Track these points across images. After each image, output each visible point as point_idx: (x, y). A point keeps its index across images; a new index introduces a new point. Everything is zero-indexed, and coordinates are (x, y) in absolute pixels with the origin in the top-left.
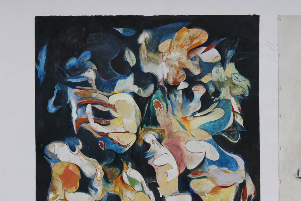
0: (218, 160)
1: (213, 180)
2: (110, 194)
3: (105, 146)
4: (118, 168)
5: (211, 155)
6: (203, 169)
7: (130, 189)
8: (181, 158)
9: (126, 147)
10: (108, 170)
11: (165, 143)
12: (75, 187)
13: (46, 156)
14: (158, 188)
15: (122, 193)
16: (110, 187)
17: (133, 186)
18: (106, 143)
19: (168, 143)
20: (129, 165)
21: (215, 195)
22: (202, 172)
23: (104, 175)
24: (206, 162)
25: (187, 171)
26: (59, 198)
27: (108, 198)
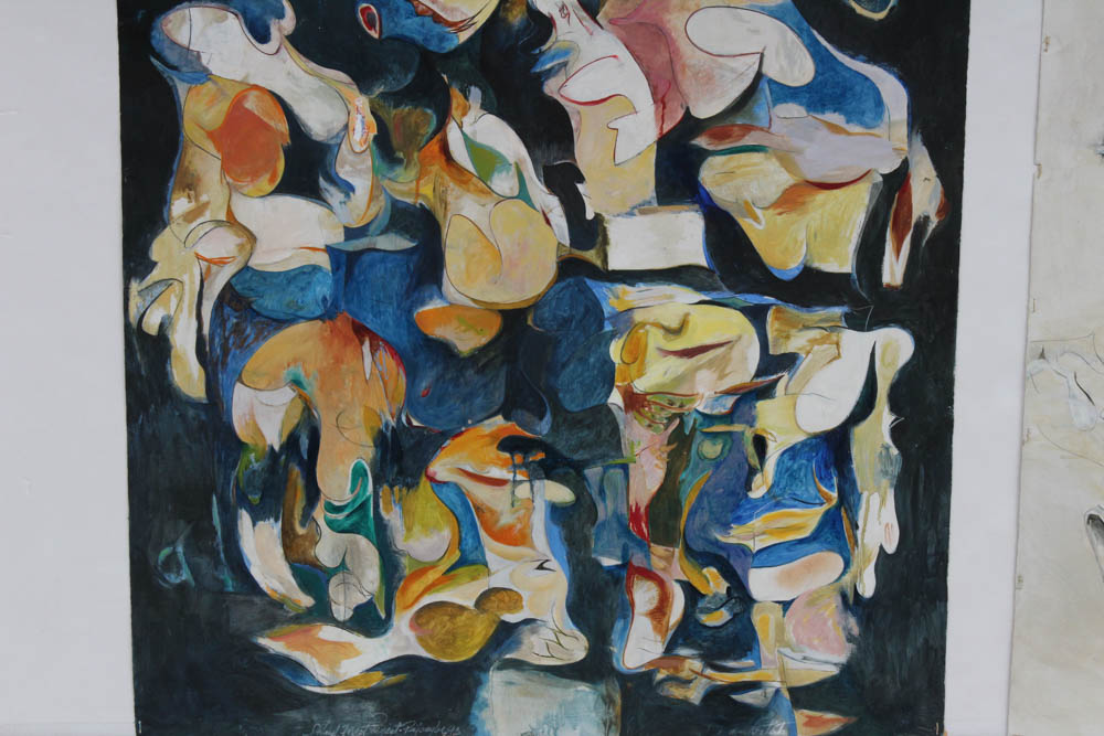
0: (808, 85)
1: (786, 159)
2: (400, 206)
3: (383, 22)
4: (430, 108)
5: (784, 63)
6: (752, 116)
7: (476, 185)
8: (669, 76)
9: (460, 30)
10: (393, 114)
11: (610, 17)
12: (268, 176)
13: (159, 57)
14: (579, 186)
15: (445, 204)
16: (401, 179)
17: (485, 176)
18: (384, 12)
19: (621, 15)
20: (471, 99)
21: (793, 216)
22: (748, 129)
23: (376, 133)
24: (763, 90)
25: (690, 125)
26: (207, 216)
27: (392, 217)
